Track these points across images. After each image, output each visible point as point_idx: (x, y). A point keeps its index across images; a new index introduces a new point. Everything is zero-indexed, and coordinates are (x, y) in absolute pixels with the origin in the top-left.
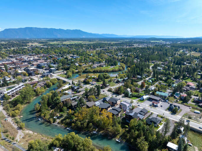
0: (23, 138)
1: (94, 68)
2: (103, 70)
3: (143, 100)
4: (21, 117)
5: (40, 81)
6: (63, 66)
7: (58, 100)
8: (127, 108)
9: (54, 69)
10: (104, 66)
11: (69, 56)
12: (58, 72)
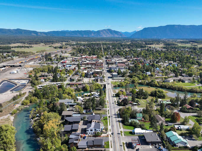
1: (168, 81)
3: (134, 133)
4: (28, 107)
5: (85, 83)
6: (132, 73)
8: (88, 131)
9: (116, 74)
10: (186, 82)
11: (168, 62)
12: (118, 79)
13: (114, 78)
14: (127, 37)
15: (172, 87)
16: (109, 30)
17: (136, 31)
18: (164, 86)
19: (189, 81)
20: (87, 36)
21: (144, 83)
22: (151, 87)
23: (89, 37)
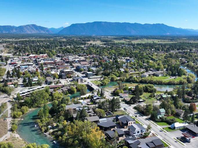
0: (6, 140)
1: (145, 76)
2: (154, 81)
3: (174, 128)
4: (22, 119)
5: (66, 85)
6: (104, 70)
7: (62, 108)
8: (135, 133)
9: (91, 73)
10: (160, 76)
11: (124, 58)
12: (95, 78)
13: (91, 77)
14: (54, 33)
15: (152, 82)
16: (34, 26)
17: (63, 27)
18: (144, 81)
19: (162, 75)
20: (7, 32)
21: (124, 80)
22: (133, 84)
23: (10, 33)
